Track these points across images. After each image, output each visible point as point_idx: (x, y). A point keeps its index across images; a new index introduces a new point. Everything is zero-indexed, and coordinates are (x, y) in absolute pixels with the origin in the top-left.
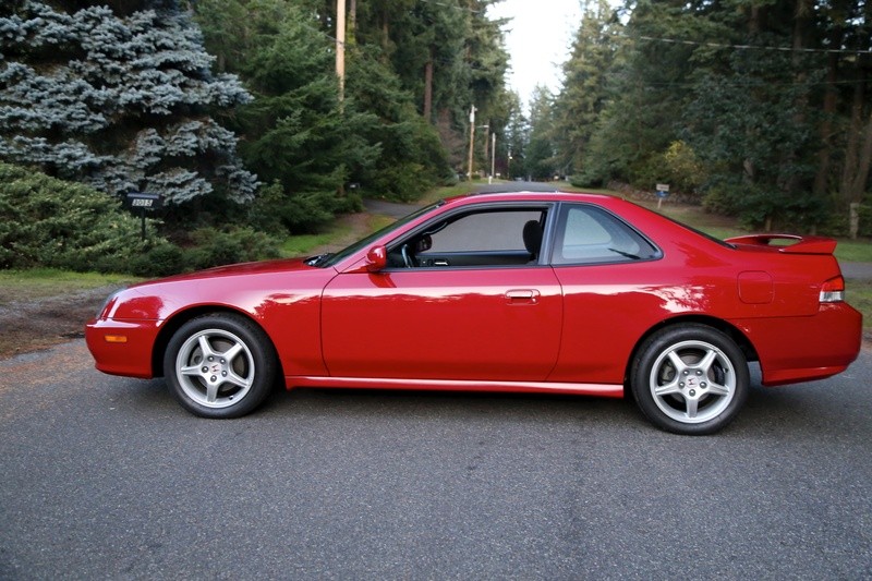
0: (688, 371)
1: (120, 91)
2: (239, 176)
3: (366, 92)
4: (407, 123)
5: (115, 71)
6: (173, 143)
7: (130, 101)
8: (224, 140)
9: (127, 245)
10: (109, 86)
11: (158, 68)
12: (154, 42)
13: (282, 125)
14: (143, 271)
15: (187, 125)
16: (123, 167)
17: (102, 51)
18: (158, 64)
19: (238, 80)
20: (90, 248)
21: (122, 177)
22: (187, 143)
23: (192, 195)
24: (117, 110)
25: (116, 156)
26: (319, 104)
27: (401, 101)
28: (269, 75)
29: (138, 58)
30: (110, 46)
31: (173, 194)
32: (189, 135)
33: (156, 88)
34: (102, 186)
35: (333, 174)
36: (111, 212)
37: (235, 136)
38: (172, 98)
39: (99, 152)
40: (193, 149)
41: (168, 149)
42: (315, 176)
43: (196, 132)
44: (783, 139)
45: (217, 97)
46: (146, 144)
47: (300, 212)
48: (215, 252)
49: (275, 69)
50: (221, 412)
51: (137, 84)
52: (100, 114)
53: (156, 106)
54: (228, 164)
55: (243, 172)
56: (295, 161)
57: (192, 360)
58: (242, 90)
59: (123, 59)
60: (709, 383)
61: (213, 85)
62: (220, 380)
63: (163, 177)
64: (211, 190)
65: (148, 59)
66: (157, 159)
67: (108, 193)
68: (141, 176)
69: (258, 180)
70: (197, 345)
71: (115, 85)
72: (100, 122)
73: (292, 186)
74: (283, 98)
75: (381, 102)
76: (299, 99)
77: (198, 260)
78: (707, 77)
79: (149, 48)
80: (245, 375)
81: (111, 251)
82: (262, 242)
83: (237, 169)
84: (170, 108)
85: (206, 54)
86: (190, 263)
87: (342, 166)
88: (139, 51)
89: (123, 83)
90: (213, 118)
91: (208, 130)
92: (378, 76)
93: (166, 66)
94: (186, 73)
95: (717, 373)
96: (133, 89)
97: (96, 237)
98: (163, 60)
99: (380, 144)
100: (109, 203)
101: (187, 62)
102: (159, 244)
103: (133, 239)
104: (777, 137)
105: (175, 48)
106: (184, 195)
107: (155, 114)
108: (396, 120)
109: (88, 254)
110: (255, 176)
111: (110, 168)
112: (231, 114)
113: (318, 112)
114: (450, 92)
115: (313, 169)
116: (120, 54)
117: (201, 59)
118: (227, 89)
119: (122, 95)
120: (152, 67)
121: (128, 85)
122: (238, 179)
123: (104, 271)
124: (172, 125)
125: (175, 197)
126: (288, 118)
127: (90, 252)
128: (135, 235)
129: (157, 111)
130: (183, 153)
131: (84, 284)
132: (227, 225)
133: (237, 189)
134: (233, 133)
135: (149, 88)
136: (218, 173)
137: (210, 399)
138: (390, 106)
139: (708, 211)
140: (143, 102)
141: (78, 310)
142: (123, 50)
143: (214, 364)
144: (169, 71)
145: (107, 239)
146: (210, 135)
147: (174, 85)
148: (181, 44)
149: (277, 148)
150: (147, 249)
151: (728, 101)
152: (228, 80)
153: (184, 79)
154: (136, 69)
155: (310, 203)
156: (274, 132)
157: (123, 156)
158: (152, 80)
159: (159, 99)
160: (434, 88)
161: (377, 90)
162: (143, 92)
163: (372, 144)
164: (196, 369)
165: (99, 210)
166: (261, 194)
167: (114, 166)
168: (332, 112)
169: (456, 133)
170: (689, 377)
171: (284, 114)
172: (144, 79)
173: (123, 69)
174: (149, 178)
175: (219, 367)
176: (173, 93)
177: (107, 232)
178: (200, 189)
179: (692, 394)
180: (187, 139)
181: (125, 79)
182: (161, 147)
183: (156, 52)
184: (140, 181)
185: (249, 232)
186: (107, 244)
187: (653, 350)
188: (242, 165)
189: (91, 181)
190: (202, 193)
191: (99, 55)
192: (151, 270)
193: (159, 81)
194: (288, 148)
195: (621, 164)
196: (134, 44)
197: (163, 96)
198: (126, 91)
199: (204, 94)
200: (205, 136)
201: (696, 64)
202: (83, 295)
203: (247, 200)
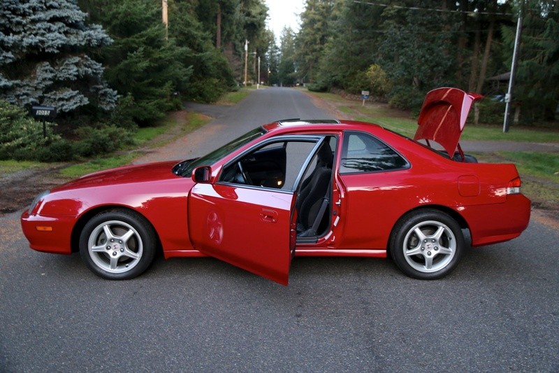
0: (427, 240)
1: (23, 37)
2: (106, 92)
3: (182, 33)
4: (208, 53)
5: (19, 23)
6: (61, 72)
7: (31, 44)
8: (95, 69)
9: (34, 141)
10: (15, 33)
11: (48, 21)
12: (45, 4)
13: (131, 57)
14: (47, 159)
15: (70, 60)
16: (27, 88)
17: (9, 9)
18: (48, 18)
19: (102, 29)
20: (9, 144)
21: (27, 94)
22: (71, 72)
23: (75, 106)
24: (21, 50)
25: (22, 80)
26: (154, 42)
27: (204, 39)
28: (121, 24)
29: (34, 15)
30: (15, 6)
31: (63, 105)
32: (72, 67)
33: (48, 35)
34: (14, 101)
35: (164, 88)
36: (21, 118)
37: (102, 66)
38: (60, 42)
39: (10, 78)
40: (75, 75)
41: (58, 76)
42: (153, 89)
43: (77, 64)
44: (438, 65)
45: (89, 41)
46: (43, 72)
47: (145, 113)
48: (93, 143)
49: (125, 20)
50: (121, 276)
51: (34, 32)
52: (10, 53)
53: (49, 47)
54: (98, 85)
55: (108, 89)
56: (140, 80)
57: (99, 242)
58: (105, 36)
59: (24, 15)
60: (440, 247)
61: (87, 32)
62: (119, 254)
63: (55, 94)
64: (88, 102)
65: (41, 15)
66: (51, 82)
67: (18, 105)
68: (40, 93)
69: (118, 94)
70: (102, 231)
71: (19, 33)
72: (10, 58)
73: (138, 96)
74: (130, 39)
75: (191, 39)
76: (141, 39)
77: (82, 149)
78: (392, 26)
79: (42, 8)
80: (136, 251)
81: (23, 145)
82: (121, 135)
83: (104, 88)
84: (58, 48)
85: (80, 12)
86: (77, 152)
87: (170, 82)
88: (34, 10)
89: (25, 31)
90: (87, 54)
91: (85, 63)
92: (189, 23)
93: (54, 20)
94: (68, 25)
95: (444, 241)
96: (32, 35)
97: (12, 136)
98: (52, 16)
99: (191, 66)
100: (20, 112)
101: (68, 17)
102: (55, 140)
103: (38, 137)
104: (434, 63)
105: (59, 8)
106: (70, 106)
107: (48, 52)
108: (201, 51)
109: (8, 148)
110: (116, 92)
111: (18, 89)
112: (99, 52)
113: (153, 48)
114: (233, 32)
115: (151, 84)
116: (22, 12)
117: (77, 15)
118: (96, 36)
119: (25, 39)
120: (45, 20)
121: (28, 32)
122: (105, 94)
123: (20, 159)
124: (60, 59)
125: (64, 108)
126: (135, 52)
127: (9, 146)
128: (39, 134)
129: (50, 50)
130: (69, 78)
131: (7, 169)
132: (98, 124)
133: (104, 100)
134: (101, 64)
135: (43, 35)
136: (92, 90)
137: (113, 267)
138: (197, 42)
139: (392, 107)
140: (40, 44)
141: (5, 190)
142: (24, 9)
143: (114, 244)
144: (56, 23)
145: (20, 137)
146: (85, 66)
147: (60, 33)
148: (63, 5)
149: (128, 71)
150: (48, 143)
151: (404, 41)
152: (96, 29)
153: (66, 29)
154: (34, 22)
155: (150, 107)
156: (126, 62)
157: (27, 80)
158: (45, 30)
159: (50, 43)
160: (222, 29)
161: (189, 32)
162: (39, 38)
163: (186, 67)
164: (102, 248)
165: (13, 117)
166: (119, 102)
167: (21, 87)
168: (163, 48)
169: (237, 57)
170: (427, 244)
171: (132, 50)
172: (39, 29)
173: (24, 21)
174: (45, 95)
175: (118, 245)
176: (60, 38)
177: (19, 133)
178: (81, 101)
179: (430, 254)
180: (70, 69)
181: (26, 28)
182: (53, 75)
183: (46, 10)
184: (40, 97)
185: (113, 129)
186: (20, 141)
187: (405, 227)
188: (107, 85)
189: (6, 98)
190: (82, 105)
191: (7, 12)
192: (51, 157)
193: (49, 30)
194: (136, 72)
195: (339, 78)
196: (31, 5)
197: (53, 40)
198: (27, 37)
199: (81, 39)
200: (82, 67)
201: (386, 18)
202: (7, 178)
203: (111, 107)
